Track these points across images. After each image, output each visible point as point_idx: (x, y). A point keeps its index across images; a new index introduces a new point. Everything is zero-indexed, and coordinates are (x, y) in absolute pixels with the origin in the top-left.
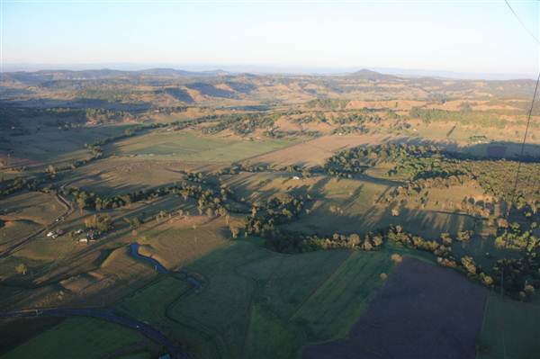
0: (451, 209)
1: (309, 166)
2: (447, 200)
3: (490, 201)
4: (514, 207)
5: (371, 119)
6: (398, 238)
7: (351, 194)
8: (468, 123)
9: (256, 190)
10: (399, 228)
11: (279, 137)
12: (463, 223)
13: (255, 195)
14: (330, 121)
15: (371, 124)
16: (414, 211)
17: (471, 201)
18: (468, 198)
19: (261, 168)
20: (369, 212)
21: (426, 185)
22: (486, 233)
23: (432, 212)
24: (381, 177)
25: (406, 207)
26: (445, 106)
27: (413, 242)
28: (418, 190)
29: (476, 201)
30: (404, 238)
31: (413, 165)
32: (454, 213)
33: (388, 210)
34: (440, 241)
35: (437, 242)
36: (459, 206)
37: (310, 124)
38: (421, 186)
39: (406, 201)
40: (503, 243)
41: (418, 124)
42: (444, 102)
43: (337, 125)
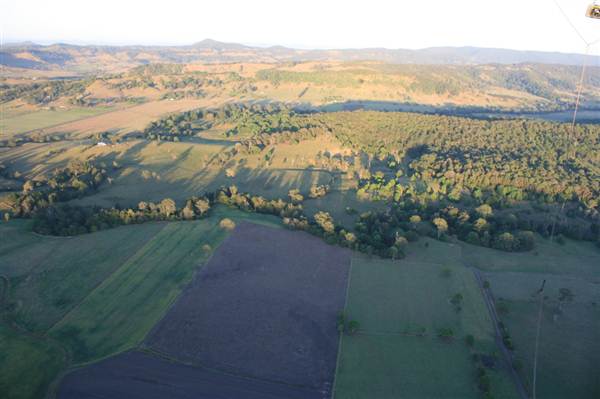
0: (303, 165)
1: (123, 133)
2: (298, 156)
3: (349, 153)
4: (376, 158)
5: (211, 82)
6: (232, 202)
7: (175, 157)
8: (322, 84)
9: (43, 163)
10: (234, 189)
11: (91, 104)
12: (317, 178)
13: (39, 168)
14: (160, 86)
15: (211, 87)
16: (257, 170)
17: (327, 155)
18: (323, 152)
19: (57, 138)
20: (198, 174)
21: (271, 142)
22: (345, 186)
23: (279, 170)
24: (216, 138)
25: (246, 166)
26: (297, 68)
27: (252, 204)
28: (262, 147)
29: (332, 154)
30: (241, 199)
31: (257, 123)
32: (307, 169)
33: (223, 171)
34: (288, 199)
35: (283, 201)
36: (312, 162)
37: (133, 89)
38: (265, 143)
39: (246, 160)
40: (366, 195)
41: (266, 87)
42: (295, 63)
43: (168, 90)
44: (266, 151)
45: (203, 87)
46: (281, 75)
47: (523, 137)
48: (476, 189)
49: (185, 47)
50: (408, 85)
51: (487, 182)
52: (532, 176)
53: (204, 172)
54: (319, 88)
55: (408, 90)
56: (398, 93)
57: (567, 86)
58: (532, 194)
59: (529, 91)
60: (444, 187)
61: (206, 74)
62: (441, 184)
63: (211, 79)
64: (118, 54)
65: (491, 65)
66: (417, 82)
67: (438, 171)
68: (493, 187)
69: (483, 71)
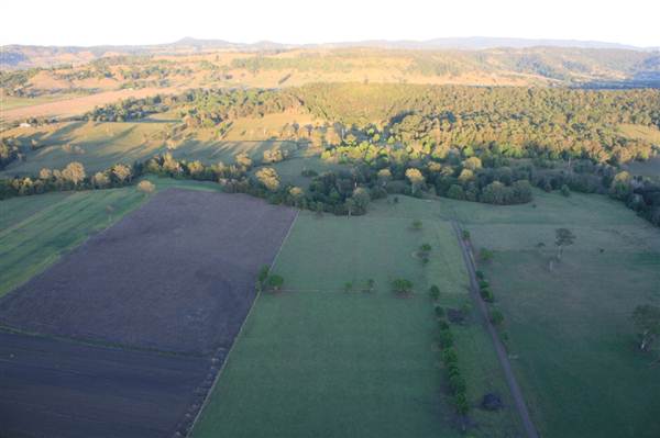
0: (265, 137)
2: (260, 129)
3: (321, 122)
5: (179, 71)
6: (163, 169)
7: (112, 136)
8: (307, 70)
10: (168, 157)
11: (32, 96)
14: (118, 76)
15: (178, 76)
16: (207, 143)
17: (296, 127)
18: (291, 124)
20: (133, 149)
21: (230, 115)
22: (310, 152)
23: (233, 142)
24: (169, 119)
25: (195, 139)
26: (280, 56)
27: (187, 170)
28: (218, 120)
29: (301, 126)
30: (174, 166)
31: (220, 102)
32: (268, 141)
36: (276, 134)
37: (86, 80)
38: (222, 117)
39: (196, 134)
40: (331, 159)
41: (243, 75)
42: (278, 52)
43: (128, 80)
44: (221, 125)
45: (170, 77)
46: (260, 63)
47: (527, 103)
48: (465, 147)
49: (161, 47)
50: (405, 68)
51: (480, 139)
52: (534, 132)
53: (143, 146)
54: (303, 75)
55: (404, 73)
56: (393, 76)
57: (584, 69)
58: (534, 150)
59: (541, 73)
60: (428, 146)
61: (174, 64)
62: (424, 144)
63: (179, 67)
64: (81, 53)
65: (501, 49)
66: (415, 64)
67: (420, 132)
68: (487, 144)
69: (492, 55)
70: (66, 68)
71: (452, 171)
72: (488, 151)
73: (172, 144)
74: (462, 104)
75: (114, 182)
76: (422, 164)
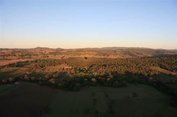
2: (54, 69)
3: (71, 68)
5: (34, 55)
7: (12, 70)
8: (69, 55)
10: (26, 76)
14: (18, 56)
17: (64, 69)
18: (62, 68)
20: (17, 74)
22: (67, 75)
23: (46, 73)
24: (29, 67)
27: (30, 80)
28: (42, 67)
30: (27, 78)
31: (44, 62)
32: (55, 72)
36: (58, 70)
37: (8, 57)
38: (43, 66)
39: (36, 70)
40: (72, 77)
41: (52, 56)
42: (62, 50)
43: (20, 57)
44: (43, 68)
45: (32, 56)
46: (57, 53)
47: (126, 62)
48: (109, 73)
49: (31, 49)
50: (95, 54)
51: (113, 71)
52: (127, 69)
53: (20, 73)
54: (68, 56)
55: (95, 55)
56: (92, 56)
57: (141, 54)
59: (130, 55)
60: (99, 73)
61: (33, 53)
64: (9, 50)
65: (120, 50)
66: (97, 53)
67: (97, 69)
68: (115, 72)
69: (117, 51)
70: (3, 53)
71: (105, 79)
72: (115, 74)
73: (28, 73)
74: (109, 62)
75: (8, 82)
76: (97, 78)
